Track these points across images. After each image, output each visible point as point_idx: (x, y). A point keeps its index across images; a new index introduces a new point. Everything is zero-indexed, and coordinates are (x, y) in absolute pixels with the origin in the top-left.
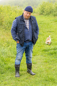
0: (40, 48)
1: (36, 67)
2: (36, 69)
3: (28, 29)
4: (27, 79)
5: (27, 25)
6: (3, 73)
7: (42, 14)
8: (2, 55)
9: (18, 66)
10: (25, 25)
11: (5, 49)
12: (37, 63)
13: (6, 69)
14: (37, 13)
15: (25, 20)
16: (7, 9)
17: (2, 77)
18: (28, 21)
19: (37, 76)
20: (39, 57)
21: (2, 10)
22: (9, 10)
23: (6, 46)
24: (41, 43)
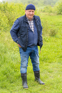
0: (57, 54)
1: (52, 76)
2: (52, 79)
3: (32, 31)
4: (41, 90)
5: (31, 27)
6: (12, 82)
7: (60, 13)
8: (12, 61)
9: (25, 75)
10: (29, 27)
11: (16, 54)
12: (53, 72)
13: (16, 78)
14: (54, 12)
15: (29, 22)
16: (19, 8)
17: (11, 88)
18: (32, 22)
19: (53, 88)
20: (56, 64)
21: (13, 9)
22: (21, 8)
23: (17, 51)
24: (59, 47)
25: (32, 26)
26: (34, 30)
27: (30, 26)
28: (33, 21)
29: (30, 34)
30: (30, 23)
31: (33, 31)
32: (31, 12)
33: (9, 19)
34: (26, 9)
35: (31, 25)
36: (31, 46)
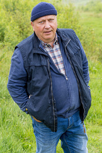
25: (59, 60)
26: (64, 68)
27: (54, 61)
28: (57, 46)
29: (58, 81)
30: (52, 51)
31: (63, 72)
32: (47, 22)
33: (20, 27)
34: (33, 20)
35: (55, 57)
36: (65, 113)
